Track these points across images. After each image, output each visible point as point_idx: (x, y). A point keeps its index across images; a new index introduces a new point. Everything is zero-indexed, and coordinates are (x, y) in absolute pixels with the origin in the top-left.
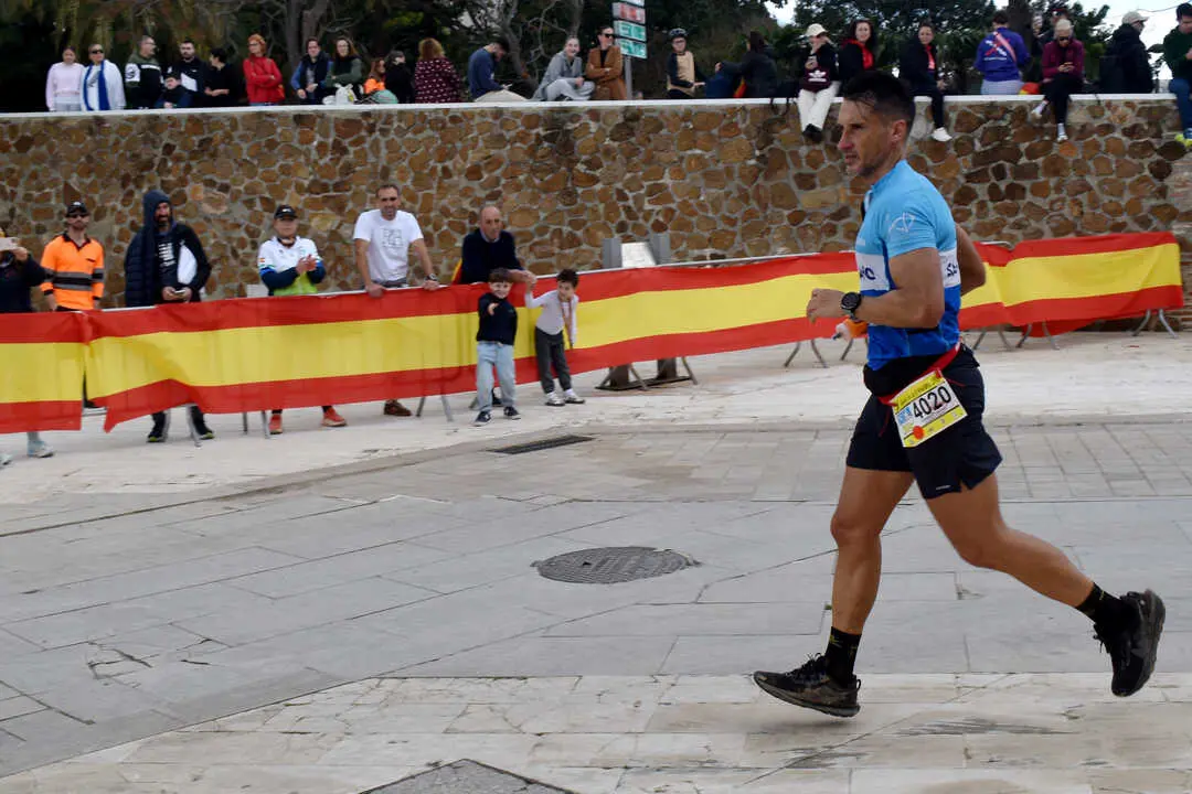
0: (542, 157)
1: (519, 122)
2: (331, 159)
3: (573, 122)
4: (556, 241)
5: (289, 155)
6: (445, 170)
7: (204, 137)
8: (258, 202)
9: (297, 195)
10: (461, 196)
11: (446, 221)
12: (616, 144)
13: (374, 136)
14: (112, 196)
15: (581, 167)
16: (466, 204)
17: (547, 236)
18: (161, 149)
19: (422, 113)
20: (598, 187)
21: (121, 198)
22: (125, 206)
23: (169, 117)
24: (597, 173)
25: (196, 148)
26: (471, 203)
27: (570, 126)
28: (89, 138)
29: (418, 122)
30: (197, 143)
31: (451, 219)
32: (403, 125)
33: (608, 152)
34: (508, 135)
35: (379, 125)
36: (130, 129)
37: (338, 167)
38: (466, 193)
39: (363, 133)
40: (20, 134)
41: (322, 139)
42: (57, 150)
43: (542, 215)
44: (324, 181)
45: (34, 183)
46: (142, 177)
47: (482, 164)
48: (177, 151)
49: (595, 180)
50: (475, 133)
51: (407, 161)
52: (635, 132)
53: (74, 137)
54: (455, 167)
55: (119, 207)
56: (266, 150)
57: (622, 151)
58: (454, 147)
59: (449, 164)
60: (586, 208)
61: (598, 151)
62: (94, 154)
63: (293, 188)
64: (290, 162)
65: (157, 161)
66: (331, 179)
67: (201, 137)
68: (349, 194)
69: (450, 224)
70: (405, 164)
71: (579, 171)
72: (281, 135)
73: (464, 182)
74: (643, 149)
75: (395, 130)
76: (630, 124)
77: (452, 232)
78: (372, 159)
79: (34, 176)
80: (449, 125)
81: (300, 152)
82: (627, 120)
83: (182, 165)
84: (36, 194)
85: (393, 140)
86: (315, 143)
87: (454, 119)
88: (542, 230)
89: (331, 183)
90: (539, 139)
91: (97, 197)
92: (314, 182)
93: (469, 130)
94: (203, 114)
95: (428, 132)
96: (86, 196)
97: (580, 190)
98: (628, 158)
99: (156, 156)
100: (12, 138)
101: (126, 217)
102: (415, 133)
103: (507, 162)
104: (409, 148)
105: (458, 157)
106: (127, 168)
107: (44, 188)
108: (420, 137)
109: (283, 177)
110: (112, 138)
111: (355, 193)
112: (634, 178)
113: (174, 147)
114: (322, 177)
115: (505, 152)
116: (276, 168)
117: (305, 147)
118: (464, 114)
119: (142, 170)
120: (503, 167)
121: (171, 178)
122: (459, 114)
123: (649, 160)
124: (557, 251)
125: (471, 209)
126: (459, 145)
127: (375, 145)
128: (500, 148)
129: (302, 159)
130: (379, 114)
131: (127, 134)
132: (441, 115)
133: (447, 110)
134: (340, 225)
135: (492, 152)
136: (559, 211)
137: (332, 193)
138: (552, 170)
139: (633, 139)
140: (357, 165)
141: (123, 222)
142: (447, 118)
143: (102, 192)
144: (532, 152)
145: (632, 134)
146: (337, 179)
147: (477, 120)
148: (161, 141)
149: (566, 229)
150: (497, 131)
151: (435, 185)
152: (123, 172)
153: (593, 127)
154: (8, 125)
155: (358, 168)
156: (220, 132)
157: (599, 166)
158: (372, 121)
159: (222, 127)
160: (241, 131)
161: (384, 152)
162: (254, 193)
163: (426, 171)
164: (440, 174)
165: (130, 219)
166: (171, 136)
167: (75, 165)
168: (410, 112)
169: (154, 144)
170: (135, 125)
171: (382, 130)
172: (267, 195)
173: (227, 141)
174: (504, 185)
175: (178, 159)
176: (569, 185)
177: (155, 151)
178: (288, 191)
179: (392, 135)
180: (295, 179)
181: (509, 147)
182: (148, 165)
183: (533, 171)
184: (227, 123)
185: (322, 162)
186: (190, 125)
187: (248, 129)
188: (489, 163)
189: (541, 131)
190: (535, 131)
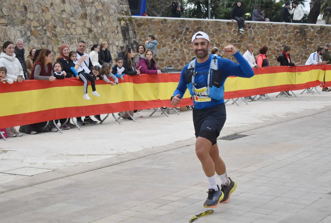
0: (298, 37)
1: (292, 28)
2: (237, 34)
3: (306, 28)
4: (301, 58)
5: (224, 32)
6: (270, 39)
7: (199, 26)
8: (215, 44)
9: (226, 43)
10: (275, 45)
11: (270, 52)
12: (318, 35)
13: (250, 29)
14: (169, 41)
15: (308, 40)
16: (276, 48)
17: (299, 56)
18: (185, 29)
19: (264, 24)
20: (313, 45)
21: (171, 41)
22: (172, 44)
23: (188, 21)
24: (313, 41)
25: (196, 29)
26: (277, 47)
27: (306, 30)
28: (161, 25)
29: (263, 26)
30: (196, 28)
31: (272, 51)
32: (259, 27)
33: (316, 36)
34: (289, 31)
35: (252, 26)
36: (175, 23)
37: (239, 37)
38: (276, 45)
39: (247, 28)
40: (138, 22)
41: (235, 29)
42: (151, 27)
43: (297, 51)
44: (235, 40)
45: (142, 36)
46: (179, 36)
47: (281, 38)
48: (190, 30)
49: (312, 43)
50: (279, 30)
51: (260, 36)
52: (323, 32)
53: (157, 24)
54: (273, 38)
55: (171, 44)
56: (218, 31)
57: (319, 36)
58: (273, 33)
59: (272, 37)
60: (309, 50)
61: (313, 36)
62: (163, 29)
63: (225, 41)
64: (225, 34)
65: (183, 32)
66: (237, 39)
67: (198, 26)
68: (242, 44)
69: (271, 52)
70: (259, 37)
71: (307, 41)
72: (222, 27)
73: (276, 42)
74: (325, 36)
75: (257, 28)
76: (322, 30)
77: (272, 54)
78: (249, 35)
79: (143, 34)
80: (272, 27)
81: (228, 32)
82: (321, 29)
83: (191, 34)
84: (143, 39)
85: (256, 30)
86: (233, 30)
87: (274, 26)
88: (297, 55)
89: (237, 41)
90: (297, 32)
91: (163, 41)
92: (231, 40)
93: (278, 29)
94: (199, 20)
95: (266, 29)
96: (159, 41)
97: (308, 46)
98: (321, 38)
99: (183, 31)
100: (136, 23)
101: (173, 47)
102: (262, 29)
103: (288, 38)
104: (260, 33)
105: (274, 36)
106: (174, 33)
107: (146, 37)
108: (264, 30)
109: (222, 38)
110: (169, 25)
111: (244, 43)
112: (322, 43)
113: (189, 28)
114: (234, 39)
115: (288, 35)
116: (221, 36)
117: (229, 31)
118: (276, 25)
119: (178, 34)
120: (287, 39)
121: (188, 37)
122: (275, 25)
123: (327, 39)
124: (301, 60)
125: (277, 49)
126: (275, 33)
127: (251, 32)
128: (286, 34)
129: (229, 34)
130: (252, 24)
131: (175, 24)
132: (270, 25)
133: (272, 24)
134: (239, 51)
135: (284, 35)
136: (301, 50)
137: (237, 43)
138: (300, 40)
139: (322, 34)
140: (245, 36)
141: (172, 48)
142: (271, 26)
143: (165, 39)
144: (295, 35)
145: (322, 33)
146: (239, 40)
147: (280, 27)
148: (185, 27)
149: (304, 55)
150: (285, 30)
151: (267, 43)
152: (172, 35)
153: (312, 30)
154: (135, 19)
155: (245, 37)
156: (204, 25)
157: (313, 40)
158: (250, 25)
159: (205, 24)
160: (210, 26)
161: (253, 33)
162: (214, 42)
163: (265, 39)
164: (269, 39)
165: (174, 47)
166: (189, 25)
167: (156, 32)
168: (261, 24)
169: (183, 28)
170: (177, 22)
171: (253, 28)
172: (218, 43)
173: (206, 28)
174: (287, 44)
175: (191, 32)
176: (305, 44)
177: (183, 29)
178: (224, 42)
179: (256, 29)
180: (226, 39)
181: (288, 34)
182: (181, 33)
183: (295, 40)
184: (206, 23)
185: (234, 35)
186: (194, 23)
187: (213, 25)
188: (283, 38)
189: (298, 30)
190: (296, 30)
